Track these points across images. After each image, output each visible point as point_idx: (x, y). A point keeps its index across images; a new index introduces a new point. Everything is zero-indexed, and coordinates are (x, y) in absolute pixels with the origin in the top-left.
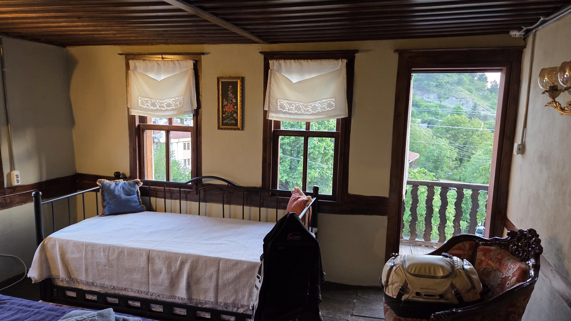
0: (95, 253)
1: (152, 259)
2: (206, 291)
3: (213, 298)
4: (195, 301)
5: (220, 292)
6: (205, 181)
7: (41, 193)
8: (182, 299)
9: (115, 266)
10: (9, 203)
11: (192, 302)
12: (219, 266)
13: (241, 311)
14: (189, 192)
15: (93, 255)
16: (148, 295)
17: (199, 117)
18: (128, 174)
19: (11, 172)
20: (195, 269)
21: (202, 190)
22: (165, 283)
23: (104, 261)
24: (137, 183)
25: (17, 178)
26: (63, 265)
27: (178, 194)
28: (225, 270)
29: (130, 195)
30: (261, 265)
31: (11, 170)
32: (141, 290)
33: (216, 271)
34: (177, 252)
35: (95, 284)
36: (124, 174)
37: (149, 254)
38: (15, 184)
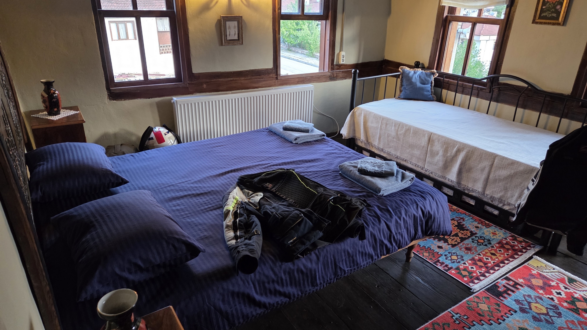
0: (388, 126)
1: (433, 141)
2: (475, 181)
3: (480, 188)
4: (463, 186)
5: (490, 185)
6: (502, 80)
7: (358, 71)
8: (451, 181)
9: (401, 140)
10: (335, 77)
11: (460, 186)
12: (494, 161)
13: (506, 208)
14: (482, 89)
15: (386, 127)
16: (423, 170)
17: (513, 8)
18: (426, 65)
19: (340, 52)
20: (470, 159)
21: (496, 88)
22: (440, 164)
23: (393, 134)
24: (433, 74)
25: (343, 58)
26: (364, 131)
27: (470, 90)
28: (499, 166)
29: (424, 84)
30: (540, 170)
31: (340, 51)
32: (418, 164)
33: (490, 166)
34: (455, 140)
35: (384, 151)
36: (423, 64)
37: (431, 136)
38: (341, 62)
